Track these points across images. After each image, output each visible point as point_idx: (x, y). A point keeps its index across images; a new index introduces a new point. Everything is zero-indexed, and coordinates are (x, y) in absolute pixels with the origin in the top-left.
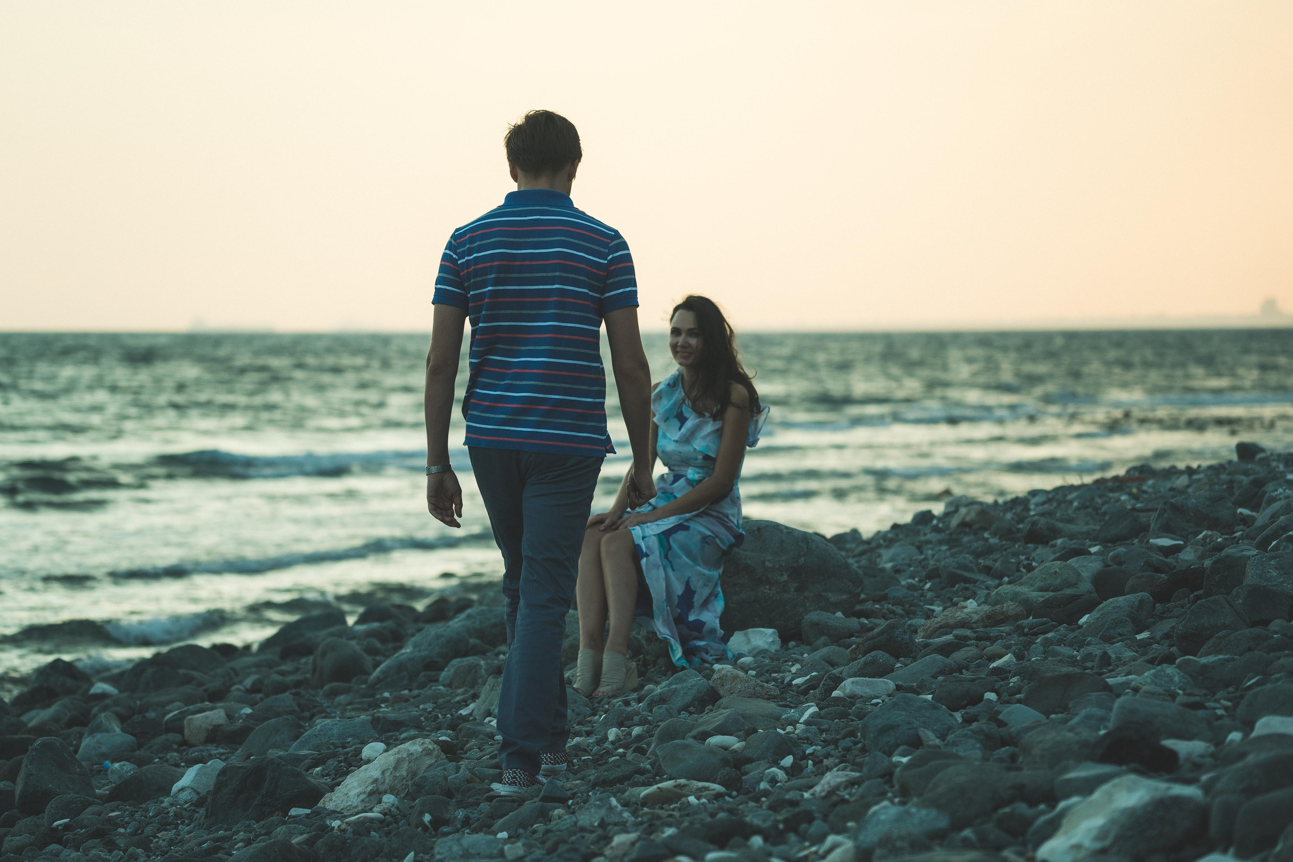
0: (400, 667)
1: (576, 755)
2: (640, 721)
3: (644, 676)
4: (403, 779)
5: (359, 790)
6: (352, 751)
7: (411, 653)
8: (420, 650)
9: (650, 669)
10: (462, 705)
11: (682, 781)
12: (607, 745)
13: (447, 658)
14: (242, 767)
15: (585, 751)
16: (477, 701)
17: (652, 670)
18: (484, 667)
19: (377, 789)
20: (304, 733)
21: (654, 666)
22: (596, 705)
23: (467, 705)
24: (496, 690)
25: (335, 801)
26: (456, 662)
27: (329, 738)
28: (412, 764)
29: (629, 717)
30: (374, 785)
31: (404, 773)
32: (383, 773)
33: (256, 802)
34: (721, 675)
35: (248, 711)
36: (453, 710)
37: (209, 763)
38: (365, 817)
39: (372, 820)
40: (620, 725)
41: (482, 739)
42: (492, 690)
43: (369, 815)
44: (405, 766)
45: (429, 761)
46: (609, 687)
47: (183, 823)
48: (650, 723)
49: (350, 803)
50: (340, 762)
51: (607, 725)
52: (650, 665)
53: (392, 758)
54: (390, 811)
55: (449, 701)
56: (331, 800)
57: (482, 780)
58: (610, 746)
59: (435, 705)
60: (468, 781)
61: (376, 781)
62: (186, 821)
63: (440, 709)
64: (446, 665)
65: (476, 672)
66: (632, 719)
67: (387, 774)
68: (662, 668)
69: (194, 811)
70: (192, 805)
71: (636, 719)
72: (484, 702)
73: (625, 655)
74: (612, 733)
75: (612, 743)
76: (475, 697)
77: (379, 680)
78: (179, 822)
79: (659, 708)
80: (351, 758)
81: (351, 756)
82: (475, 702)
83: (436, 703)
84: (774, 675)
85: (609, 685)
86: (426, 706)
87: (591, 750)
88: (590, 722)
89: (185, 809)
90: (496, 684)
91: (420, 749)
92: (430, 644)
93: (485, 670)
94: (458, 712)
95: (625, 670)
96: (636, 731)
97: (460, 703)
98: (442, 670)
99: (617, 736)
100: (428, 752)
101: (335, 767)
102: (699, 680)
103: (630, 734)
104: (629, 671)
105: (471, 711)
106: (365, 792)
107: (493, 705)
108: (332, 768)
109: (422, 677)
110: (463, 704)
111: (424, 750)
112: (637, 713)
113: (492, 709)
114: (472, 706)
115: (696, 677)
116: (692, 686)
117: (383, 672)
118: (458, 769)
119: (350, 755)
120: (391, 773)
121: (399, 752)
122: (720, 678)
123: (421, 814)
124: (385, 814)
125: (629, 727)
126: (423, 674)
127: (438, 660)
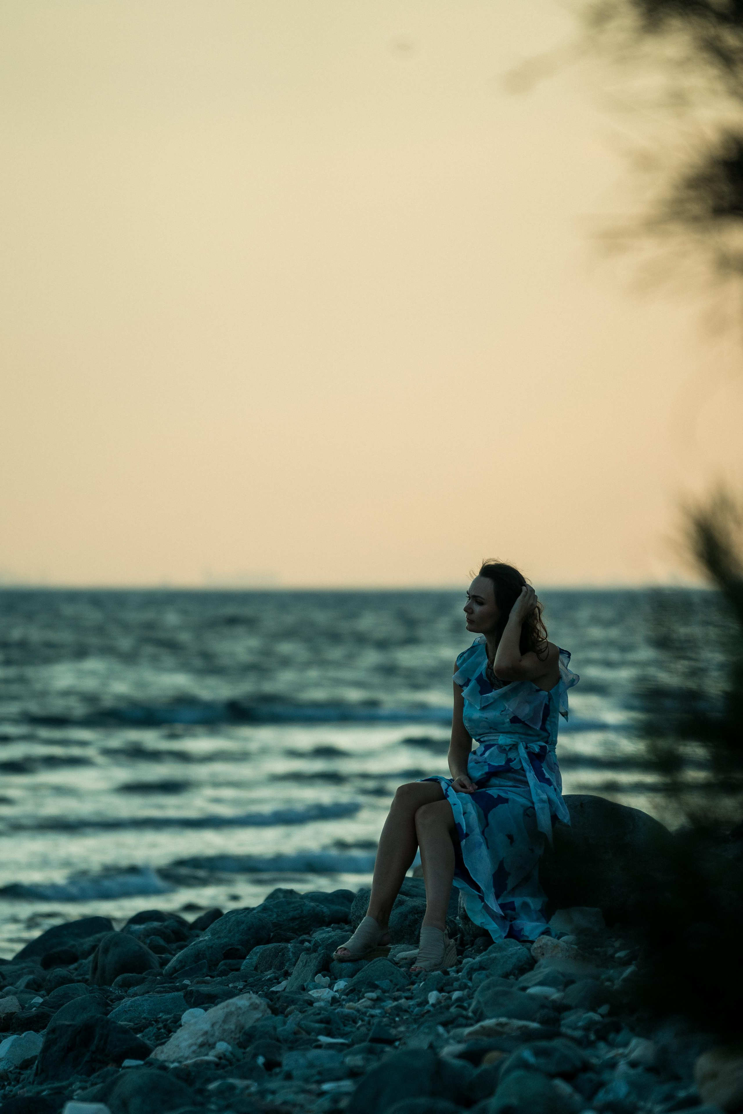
0: (198, 956)
1: (398, 1015)
2: (460, 986)
3: (462, 955)
4: (232, 1032)
5: (190, 1041)
6: (170, 1018)
7: (210, 940)
8: (219, 937)
9: (467, 948)
10: (274, 983)
11: (503, 1020)
12: (427, 1007)
13: (248, 946)
14: (70, 1025)
15: (406, 1011)
16: (289, 978)
17: (470, 949)
18: (291, 950)
19: (208, 1041)
20: (112, 1010)
21: (472, 945)
22: (414, 977)
23: (279, 983)
24: (309, 966)
25: (166, 1053)
26: (259, 949)
27: (139, 1013)
28: (240, 1018)
29: (450, 983)
30: (205, 1037)
31: (233, 1027)
32: (213, 1025)
33: (86, 1059)
34: (541, 944)
35: (39, 1000)
36: (265, 987)
37: (23, 1035)
38: (202, 1061)
39: (208, 1063)
40: (441, 990)
41: (301, 1005)
42: (304, 966)
43: (206, 1058)
44: (234, 1020)
45: (258, 1015)
46: (427, 963)
47: (9, 1084)
48: (469, 988)
49: (181, 1054)
50: (159, 1029)
51: (427, 990)
52: (467, 945)
53: (221, 1012)
54: (225, 1055)
55: (260, 979)
56: (162, 1052)
57: (309, 1033)
58: (431, 1009)
59: (246, 983)
60: (295, 1033)
61: (206, 1033)
62: (13, 1083)
63: (251, 986)
64: (248, 953)
65: (283, 955)
66: (452, 985)
67: (217, 1027)
68: (480, 947)
69: (19, 1073)
70: (16, 1068)
71: (456, 984)
72: (297, 979)
73: (443, 931)
74: (433, 997)
75: (433, 1005)
76: (287, 974)
77: (175, 970)
78: (6, 1083)
79: (479, 974)
80: (170, 1025)
81: (171, 1023)
82: (287, 979)
83: (246, 981)
84: (596, 949)
85: (427, 960)
86: (237, 984)
87: (412, 1012)
88: (409, 990)
89: (10, 1072)
90: (309, 960)
91: (247, 1003)
92: (230, 931)
93: (292, 952)
94: (269, 989)
95: (443, 946)
96: (456, 995)
97: (272, 981)
98: (244, 958)
99: (438, 999)
100: (255, 1007)
101: (154, 1033)
102: (519, 949)
103: (450, 998)
104: (447, 947)
105: (283, 989)
106: (195, 1044)
107: (306, 981)
108: (152, 1034)
109: (222, 965)
110: (275, 981)
111: (251, 1004)
112: (457, 979)
113: (305, 984)
114: (284, 983)
115: (516, 946)
116: (511, 955)
117: (180, 961)
118: (285, 1023)
119: (169, 1022)
120: (220, 1026)
121: (227, 1006)
122: (540, 947)
123: (255, 1056)
124: (220, 1058)
125: (449, 992)
126: (222, 962)
127: (239, 947)
